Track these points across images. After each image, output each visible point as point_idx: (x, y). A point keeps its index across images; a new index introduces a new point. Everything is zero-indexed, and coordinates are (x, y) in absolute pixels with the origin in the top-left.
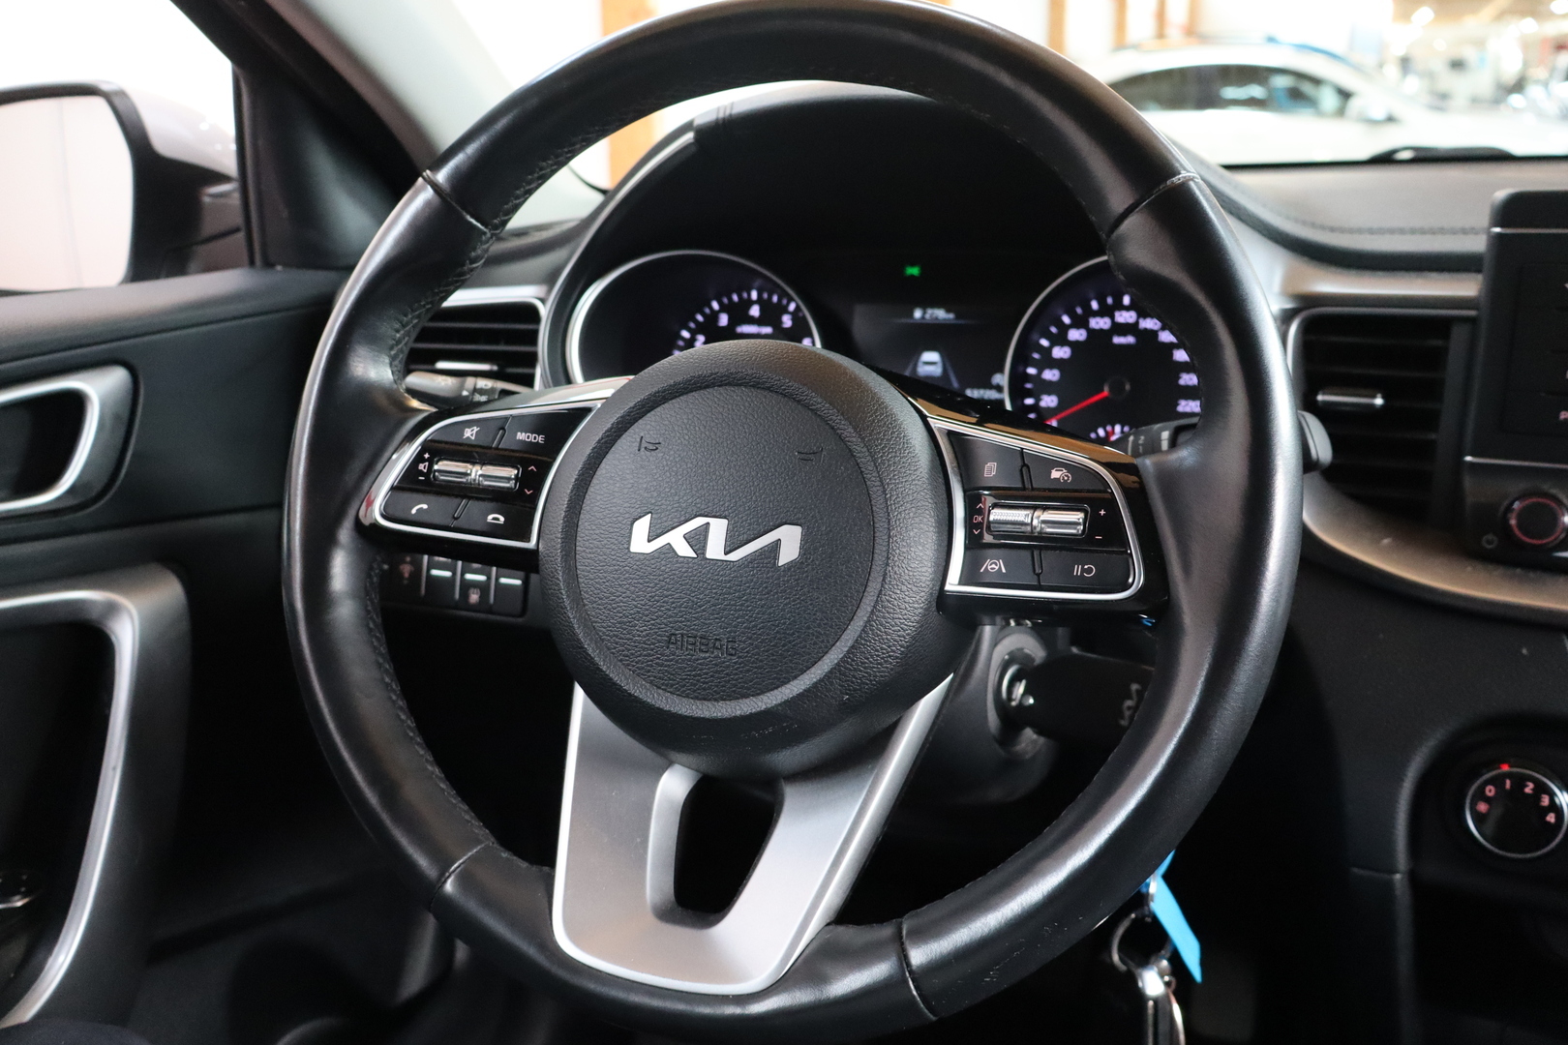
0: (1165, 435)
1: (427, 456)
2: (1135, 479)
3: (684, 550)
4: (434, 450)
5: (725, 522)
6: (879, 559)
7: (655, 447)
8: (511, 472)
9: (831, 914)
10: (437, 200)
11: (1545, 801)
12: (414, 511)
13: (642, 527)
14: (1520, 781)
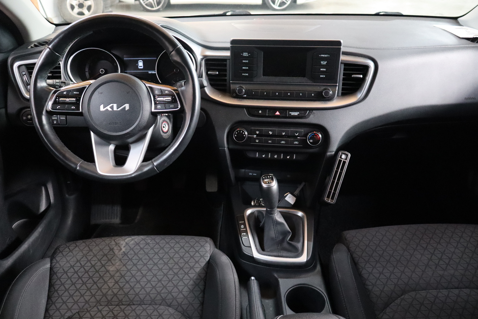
0: (183, 83)
1: (57, 98)
2: (177, 91)
3: (110, 109)
4: (59, 96)
5: (116, 104)
6: (141, 107)
7: (102, 93)
8: (74, 99)
9: (142, 161)
10: (50, 50)
11: (244, 133)
12: (58, 108)
13: (102, 106)
14: (240, 131)
